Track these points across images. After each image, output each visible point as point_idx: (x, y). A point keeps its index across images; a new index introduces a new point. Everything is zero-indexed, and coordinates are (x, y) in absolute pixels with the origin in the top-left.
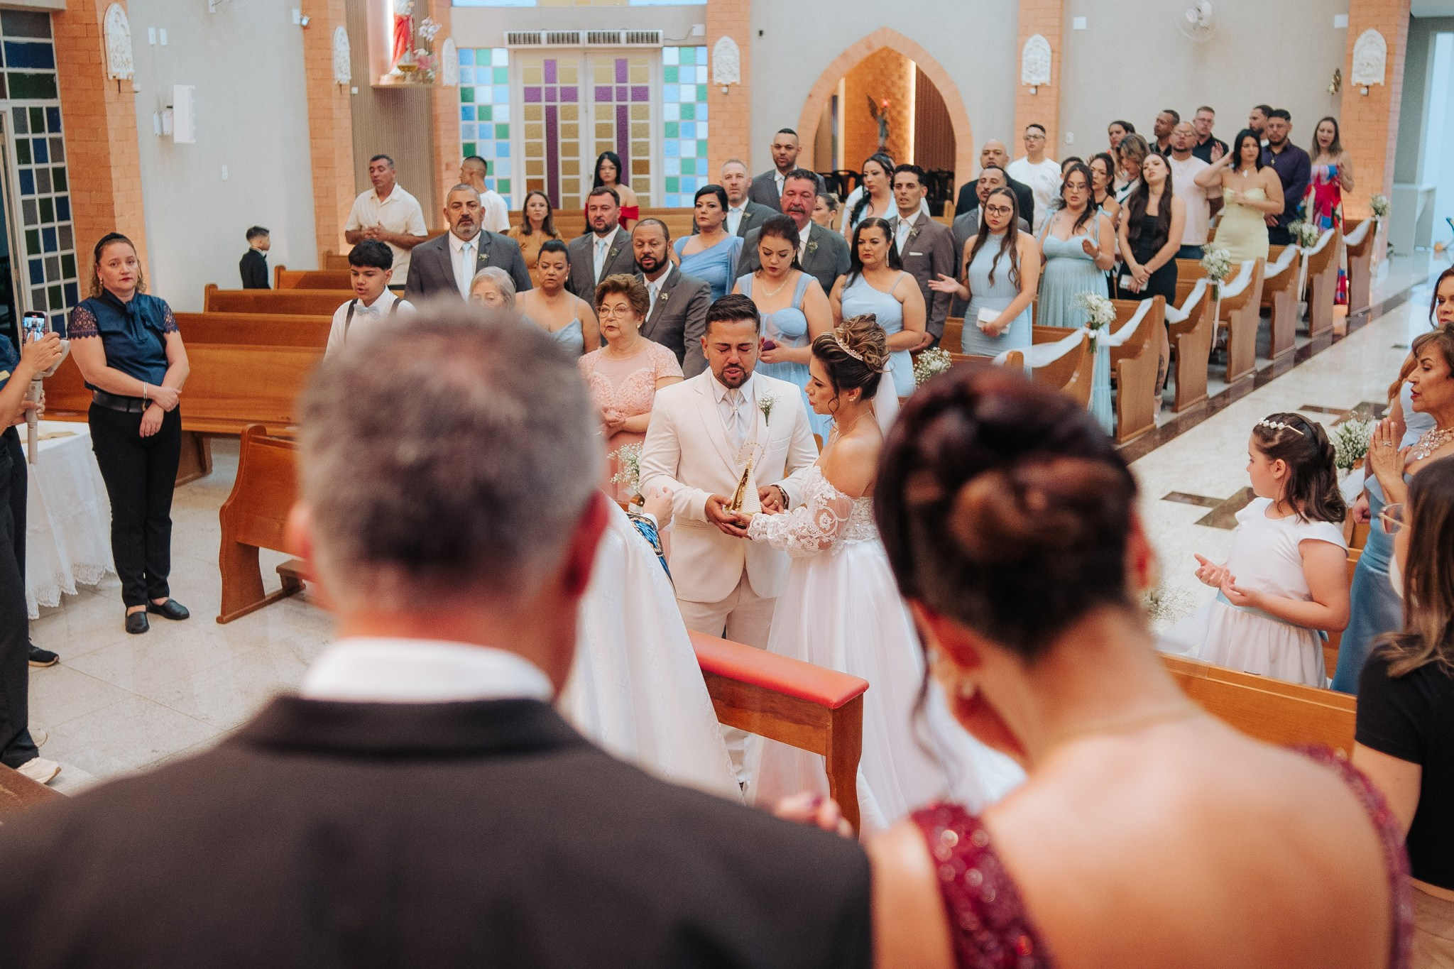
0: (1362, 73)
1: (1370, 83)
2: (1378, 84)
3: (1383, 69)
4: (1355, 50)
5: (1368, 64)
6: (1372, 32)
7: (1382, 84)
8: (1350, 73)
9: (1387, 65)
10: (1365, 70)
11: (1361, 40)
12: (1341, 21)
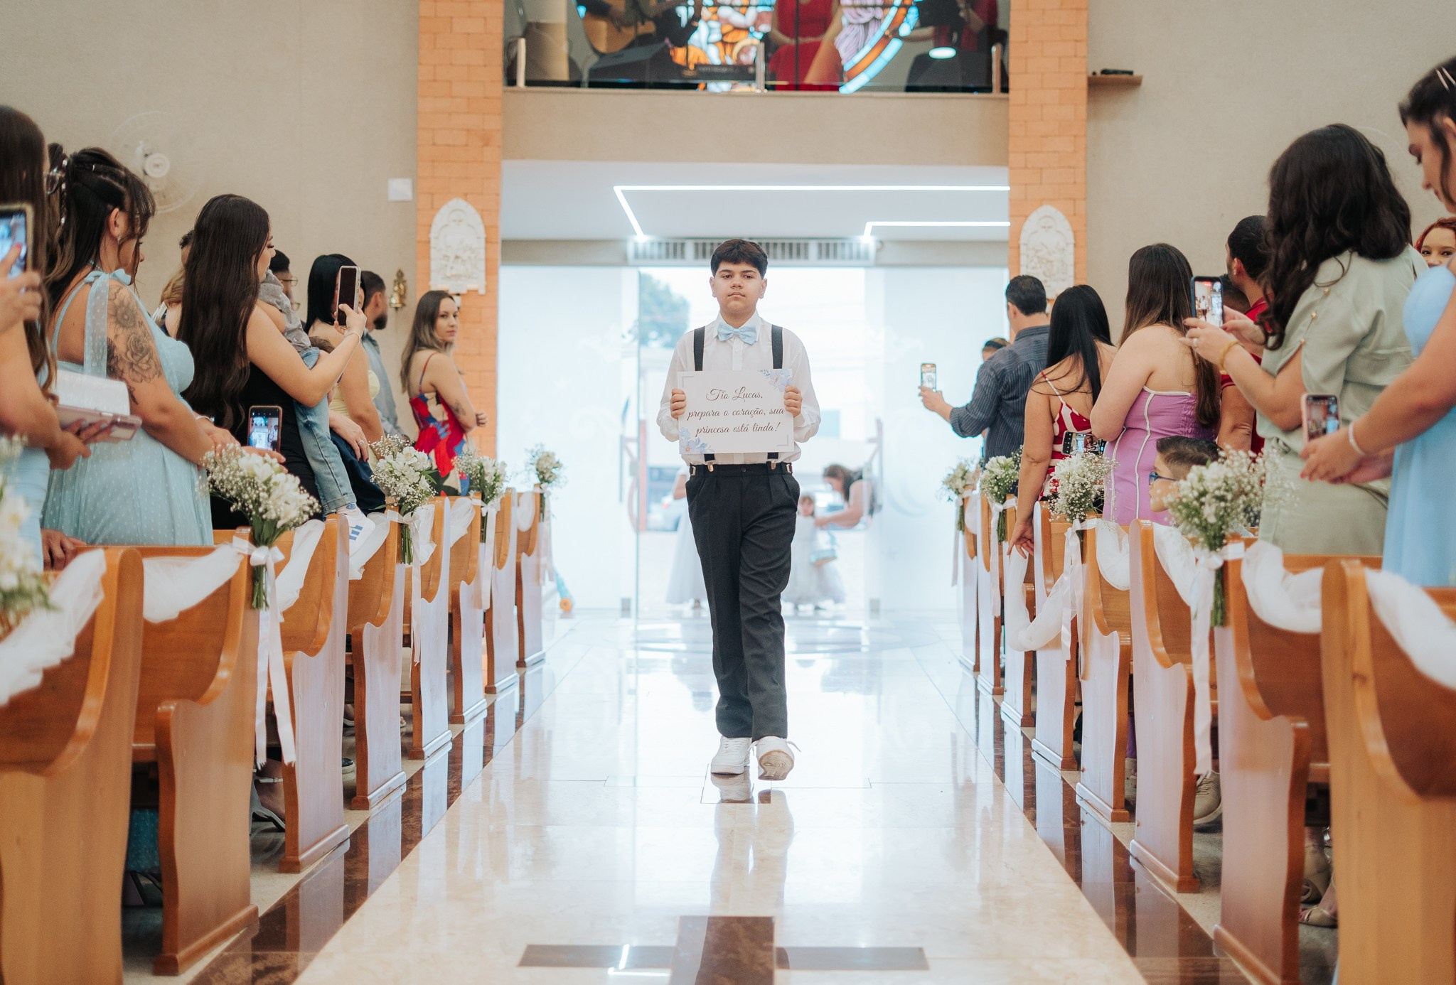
0: (449, 274)
1: (463, 291)
2: (477, 291)
3: (482, 266)
4: (433, 235)
5: (457, 257)
6: (457, 203)
7: (482, 291)
8: (428, 274)
9: (487, 260)
10: (452, 268)
11: (442, 218)
12: (400, 188)
